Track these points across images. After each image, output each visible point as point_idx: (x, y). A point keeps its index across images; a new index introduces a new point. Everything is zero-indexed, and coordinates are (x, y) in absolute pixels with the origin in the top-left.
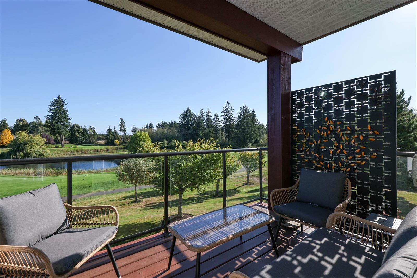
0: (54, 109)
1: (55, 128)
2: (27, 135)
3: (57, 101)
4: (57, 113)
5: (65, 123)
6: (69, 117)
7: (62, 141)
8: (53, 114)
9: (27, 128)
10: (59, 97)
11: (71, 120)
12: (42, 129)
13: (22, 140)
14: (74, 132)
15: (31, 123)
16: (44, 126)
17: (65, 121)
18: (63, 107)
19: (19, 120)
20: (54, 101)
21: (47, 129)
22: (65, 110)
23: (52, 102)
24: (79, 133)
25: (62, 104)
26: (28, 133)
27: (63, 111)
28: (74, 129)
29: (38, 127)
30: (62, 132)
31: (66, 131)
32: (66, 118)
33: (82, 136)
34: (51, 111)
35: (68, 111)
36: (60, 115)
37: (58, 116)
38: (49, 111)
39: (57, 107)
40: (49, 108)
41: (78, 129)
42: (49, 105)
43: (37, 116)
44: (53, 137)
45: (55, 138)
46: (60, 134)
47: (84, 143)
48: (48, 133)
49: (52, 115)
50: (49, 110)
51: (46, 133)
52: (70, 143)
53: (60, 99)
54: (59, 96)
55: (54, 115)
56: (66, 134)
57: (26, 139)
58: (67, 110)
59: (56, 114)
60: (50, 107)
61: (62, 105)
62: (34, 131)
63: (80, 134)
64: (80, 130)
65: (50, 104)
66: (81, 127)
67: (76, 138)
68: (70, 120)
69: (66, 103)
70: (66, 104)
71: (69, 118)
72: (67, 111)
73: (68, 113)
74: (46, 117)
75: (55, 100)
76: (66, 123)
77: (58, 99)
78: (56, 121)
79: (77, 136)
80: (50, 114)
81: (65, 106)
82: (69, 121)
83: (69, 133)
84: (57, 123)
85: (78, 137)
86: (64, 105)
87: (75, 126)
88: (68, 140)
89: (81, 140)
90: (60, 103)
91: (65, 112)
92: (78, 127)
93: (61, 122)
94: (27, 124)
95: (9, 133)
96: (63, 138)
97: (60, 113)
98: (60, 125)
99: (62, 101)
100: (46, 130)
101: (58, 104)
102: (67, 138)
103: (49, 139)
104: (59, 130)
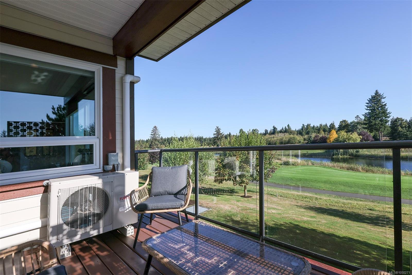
0: (372, 106)
1: (372, 125)
2: (345, 134)
3: (375, 97)
4: (374, 110)
5: (384, 118)
6: (388, 111)
7: (381, 138)
8: (370, 111)
9: (348, 127)
10: (377, 93)
11: (391, 114)
12: (361, 127)
13: (341, 138)
14: (396, 127)
15: (351, 123)
16: (362, 124)
17: (383, 116)
18: (382, 102)
19: (342, 122)
20: (371, 98)
21: (365, 126)
22: (384, 104)
23: (369, 99)
24: (402, 128)
25: (380, 99)
26: (347, 132)
27: (381, 106)
28: (396, 123)
29: (357, 125)
30: (381, 128)
31: (385, 127)
32: (385, 113)
33: (407, 131)
34: (368, 108)
35: (387, 105)
36: (378, 111)
37: (376, 112)
38: (366, 109)
39: (374, 103)
40: (367, 106)
41: (401, 123)
42: (366, 103)
43: (357, 116)
44: (372, 134)
45: (374, 135)
46: (377, 130)
47: (410, 139)
48: (366, 131)
49: (369, 112)
50: (366, 108)
51: (365, 131)
52: (391, 139)
53: (378, 94)
54: (377, 91)
55: (372, 111)
56: (385, 129)
57: (345, 137)
58: (386, 104)
59: (373, 110)
60: (367, 105)
61: (379, 100)
62: (354, 129)
63: (404, 128)
64: (405, 124)
65: (368, 102)
66: (406, 120)
67: (399, 134)
68: (390, 115)
69: (384, 97)
70: (385, 98)
71: (389, 113)
72: (385, 105)
73: (386, 107)
74: (363, 115)
75: (372, 96)
76: (385, 118)
77: (376, 94)
78: (374, 118)
79: (399, 131)
80: (367, 111)
81: (383, 100)
82: (388, 115)
83: (389, 129)
84: (374, 120)
85: (401, 132)
86: (383, 99)
87: (398, 120)
88: (388, 137)
89: (406, 135)
90: (377, 98)
91: (383, 107)
92: (402, 121)
93: (378, 118)
94: (348, 124)
95: (335, 133)
96: (381, 134)
97: (378, 109)
98: (378, 121)
99: (380, 95)
100: (364, 128)
101: (375, 99)
102: (388, 134)
103: (368, 137)
104: (376, 127)
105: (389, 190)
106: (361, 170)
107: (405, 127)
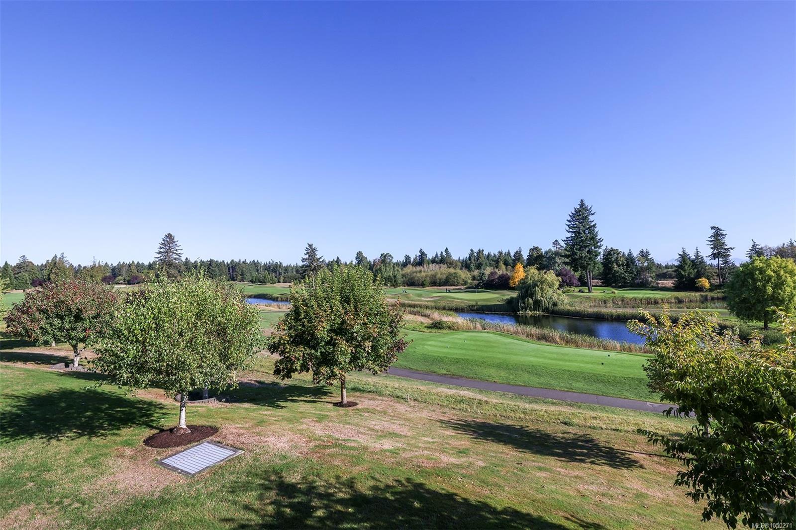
0: (575, 226)
1: (577, 259)
2: (536, 272)
3: (579, 211)
4: (579, 233)
5: (593, 248)
6: (598, 237)
7: (589, 281)
8: (573, 235)
9: (542, 261)
10: (582, 204)
11: (603, 242)
12: (560, 261)
13: (531, 279)
14: (610, 264)
15: (547, 253)
16: (562, 256)
17: (592, 244)
18: (589, 221)
19: (533, 250)
20: (574, 212)
21: (567, 260)
22: (592, 224)
23: (571, 214)
24: (619, 266)
25: (587, 215)
26: (539, 269)
27: (589, 228)
28: (610, 258)
29: (555, 258)
30: (589, 264)
31: (595, 263)
32: (594, 239)
33: (625, 272)
34: (571, 230)
35: (596, 226)
36: (585, 235)
37: (582, 237)
38: (567, 231)
39: (579, 222)
40: (568, 225)
41: (617, 258)
42: (568, 221)
43: (556, 241)
44: (577, 275)
45: (580, 276)
46: (584, 268)
47: (629, 285)
48: (568, 268)
49: (572, 237)
50: (567, 228)
51: (566, 268)
52: (604, 284)
53: (584, 207)
54: (582, 201)
55: (576, 235)
56: (594, 267)
57: (536, 278)
58: (596, 224)
59: (577, 233)
60: (569, 223)
61: (586, 217)
62: (551, 265)
63: (621, 267)
64: (622, 259)
65: (569, 218)
66: (623, 253)
67: (614, 275)
68: (601, 243)
69: (592, 212)
70: (594, 214)
72: (594, 226)
73: (596, 230)
74: (564, 241)
75: (575, 209)
76: (595, 248)
77: (581, 207)
78: (578, 247)
79: (615, 270)
80: (569, 235)
81: (591, 218)
82: (599, 244)
83: (601, 266)
84: (579, 250)
85: (617, 273)
86: (591, 216)
87: (612, 252)
88: (599, 279)
89: (623, 278)
90: (583, 214)
91: (592, 228)
92: (618, 254)
93: (586, 247)
94: (542, 254)
95: (522, 269)
96: (590, 275)
97: (584, 231)
98: (584, 253)
99: (586, 209)
100: (566, 263)
101: (580, 215)
102: (600, 274)
103: (571, 278)
104: (583, 262)
105: (596, 380)
106: (558, 340)
107: (623, 265)
